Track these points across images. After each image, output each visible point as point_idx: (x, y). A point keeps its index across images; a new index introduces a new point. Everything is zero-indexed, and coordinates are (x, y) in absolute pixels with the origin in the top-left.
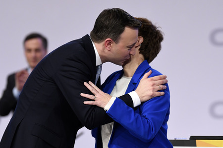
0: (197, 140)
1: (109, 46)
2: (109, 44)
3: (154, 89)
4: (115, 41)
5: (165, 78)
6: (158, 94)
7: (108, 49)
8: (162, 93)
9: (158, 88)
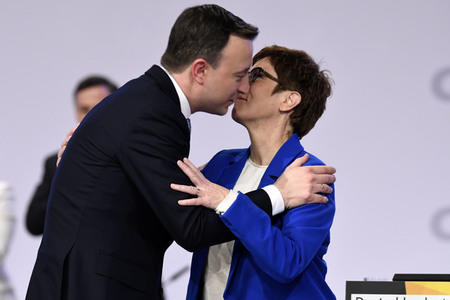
0: (406, 283)
1: (201, 75)
2: (201, 70)
3: (312, 188)
4: (211, 63)
5: (332, 172)
6: (318, 198)
7: (200, 81)
8: (325, 199)
9: (320, 187)
